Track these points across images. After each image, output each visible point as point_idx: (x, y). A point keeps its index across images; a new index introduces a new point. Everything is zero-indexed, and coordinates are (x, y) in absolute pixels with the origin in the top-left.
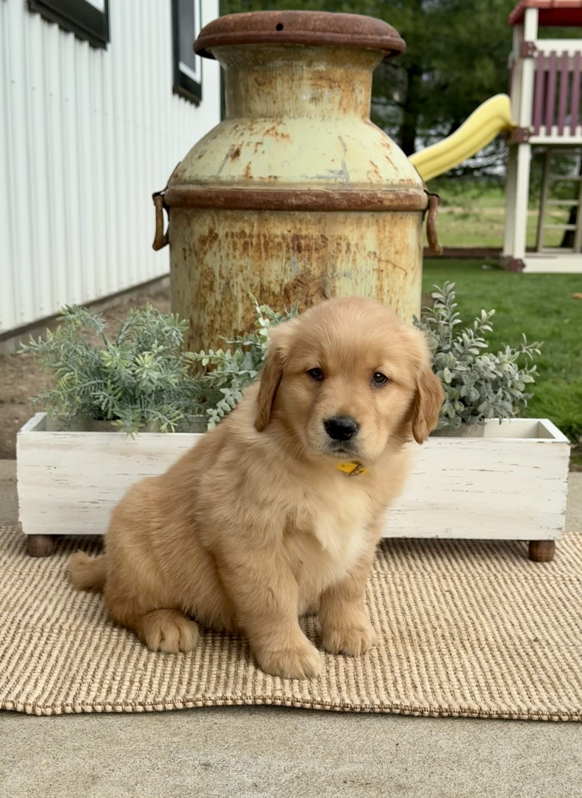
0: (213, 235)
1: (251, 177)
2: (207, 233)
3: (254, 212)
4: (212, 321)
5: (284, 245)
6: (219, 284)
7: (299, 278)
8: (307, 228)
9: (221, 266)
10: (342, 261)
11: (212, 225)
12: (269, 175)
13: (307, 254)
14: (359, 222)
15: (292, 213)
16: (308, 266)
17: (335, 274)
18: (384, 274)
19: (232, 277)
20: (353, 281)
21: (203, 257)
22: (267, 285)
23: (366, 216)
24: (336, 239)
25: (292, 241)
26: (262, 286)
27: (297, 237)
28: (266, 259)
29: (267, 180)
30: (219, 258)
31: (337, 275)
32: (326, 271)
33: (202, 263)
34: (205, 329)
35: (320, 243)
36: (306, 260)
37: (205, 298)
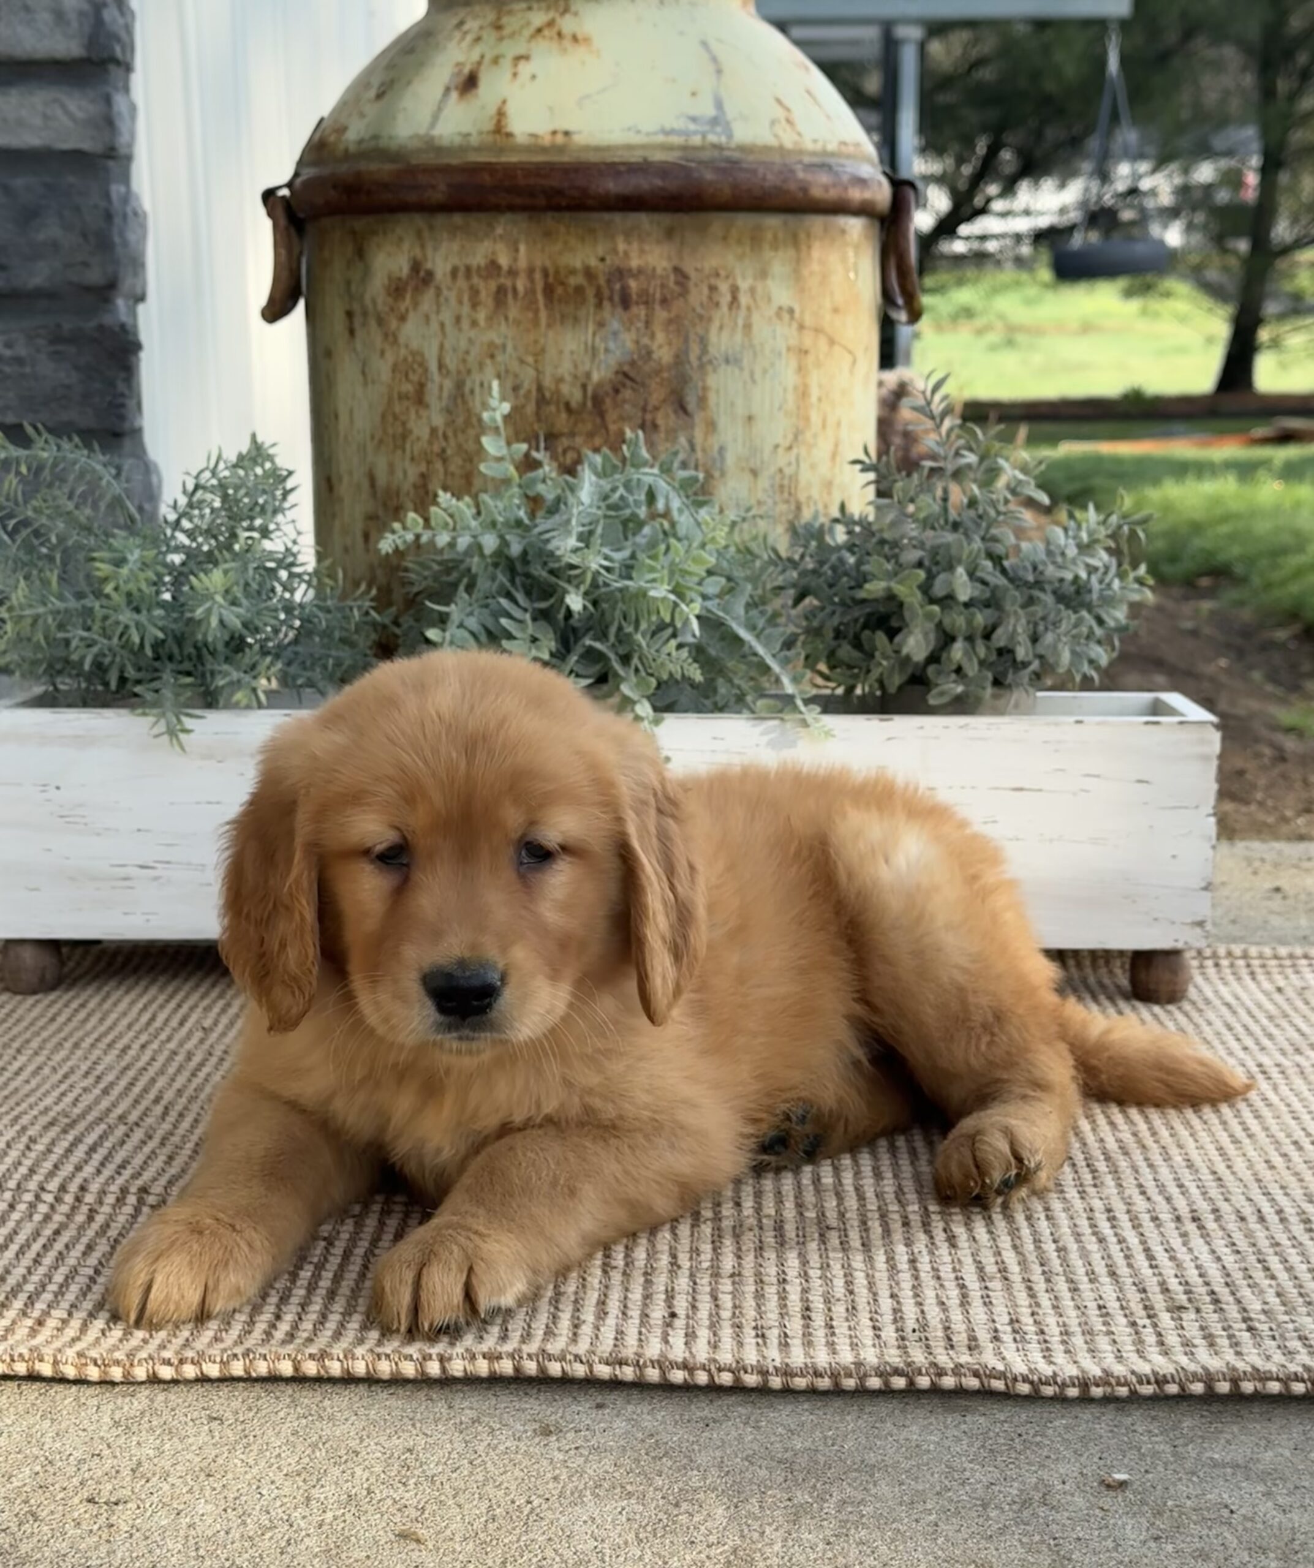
0: (422, 274)
1: (509, 135)
2: (405, 271)
3: (520, 217)
4: (423, 476)
5: (590, 293)
6: (439, 389)
7: (626, 368)
8: (642, 252)
9: (442, 347)
10: (721, 328)
11: (417, 252)
12: (551, 128)
13: (643, 313)
14: (756, 240)
15: (606, 216)
16: (645, 341)
17: (705, 359)
18: (810, 359)
19: (469, 372)
20: (746, 374)
21: (398, 328)
22: (553, 387)
23: (773, 222)
24: (708, 277)
25: (609, 281)
26: (540, 388)
27: (620, 273)
28: (549, 326)
29: (547, 141)
30: (435, 326)
31: (710, 362)
32: (686, 352)
33: (395, 342)
34: (408, 494)
35: (671, 284)
36: (640, 325)
37: (404, 424)
